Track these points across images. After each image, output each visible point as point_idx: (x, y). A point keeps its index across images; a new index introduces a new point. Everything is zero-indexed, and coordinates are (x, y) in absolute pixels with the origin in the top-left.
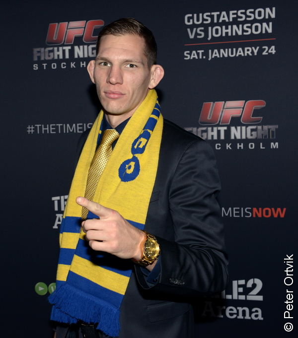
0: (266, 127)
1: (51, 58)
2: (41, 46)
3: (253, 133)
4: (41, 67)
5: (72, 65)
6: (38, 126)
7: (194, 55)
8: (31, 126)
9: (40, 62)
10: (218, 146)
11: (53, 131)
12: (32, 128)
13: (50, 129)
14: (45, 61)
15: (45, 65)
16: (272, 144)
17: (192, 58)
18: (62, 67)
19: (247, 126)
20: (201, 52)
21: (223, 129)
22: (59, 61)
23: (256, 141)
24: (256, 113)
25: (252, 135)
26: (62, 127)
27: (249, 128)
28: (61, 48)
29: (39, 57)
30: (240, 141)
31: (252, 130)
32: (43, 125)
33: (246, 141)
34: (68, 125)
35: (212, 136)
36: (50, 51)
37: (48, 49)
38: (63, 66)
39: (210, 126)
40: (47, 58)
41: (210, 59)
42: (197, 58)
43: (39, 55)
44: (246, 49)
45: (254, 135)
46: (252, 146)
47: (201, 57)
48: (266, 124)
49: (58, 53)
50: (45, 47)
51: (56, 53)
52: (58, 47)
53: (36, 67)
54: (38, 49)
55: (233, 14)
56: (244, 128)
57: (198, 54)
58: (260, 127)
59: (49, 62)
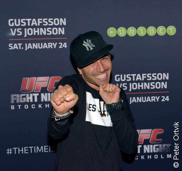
0: (164, 145)
3: (157, 149)
5: (40, 106)
6: (15, 148)
7: (16, 46)
8: (9, 149)
9: (16, 104)
10: (33, 106)
11: (26, 151)
12: (11, 150)
13: (24, 150)
14: (20, 103)
15: (19, 106)
16: (168, 155)
17: (14, 49)
18: (32, 108)
19: (153, 145)
20: (20, 44)
21: (36, 95)
22: (30, 104)
23: (159, 154)
24: (159, 136)
25: (156, 150)
26: (33, 149)
27: (155, 146)
28: (31, 95)
29: (15, 101)
30: (150, 154)
31: (156, 147)
32: (19, 148)
33: (153, 154)
34: (38, 147)
35: (29, 100)
36: (23, 97)
37: (22, 95)
38: (33, 107)
39: (28, 93)
40: (21, 101)
41: (26, 50)
42: (17, 48)
43: (15, 99)
44: (49, 44)
45: (157, 150)
46: (156, 157)
47: (20, 48)
48: (164, 144)
49: (29, 98)
50: (20, 94)
51: (28, 98)
52: (29, 93)
53: (13, 107)
54: (15, 95)
55: (144, 76)
56: (151, 146)
57: (18, 46)
58: (160, 145)
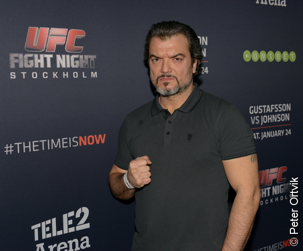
1: (31, 66)
2: (19, 52)
4: (19, 76)
6: (18, 144)
8: (9, 146)
9: (18, 70)
11: (36, 148)
12: (11, 147)
13: (32, 146)
14: (24, 69)
15: (24, 73)
18: (44, 77)
22: (39, 70)
26: (46, 143)
28: (42, 56)
29: (17, 64)
32: (24, 143)
34: (52, 140)
36: (29, 58)
37: (27, 56)
38: (45, 75)
40: (27, 66)
43: (16, 61)
49: (39, 61)
50: (24, 53)
51: (37, 61)
52: (39, 54)
53: (13, 76)
54: (16, 55)
59: (29, 71)
